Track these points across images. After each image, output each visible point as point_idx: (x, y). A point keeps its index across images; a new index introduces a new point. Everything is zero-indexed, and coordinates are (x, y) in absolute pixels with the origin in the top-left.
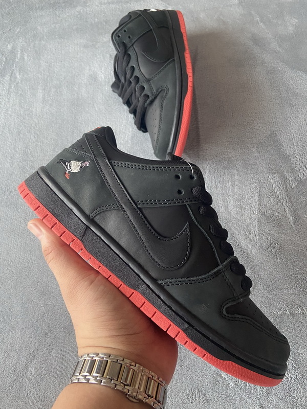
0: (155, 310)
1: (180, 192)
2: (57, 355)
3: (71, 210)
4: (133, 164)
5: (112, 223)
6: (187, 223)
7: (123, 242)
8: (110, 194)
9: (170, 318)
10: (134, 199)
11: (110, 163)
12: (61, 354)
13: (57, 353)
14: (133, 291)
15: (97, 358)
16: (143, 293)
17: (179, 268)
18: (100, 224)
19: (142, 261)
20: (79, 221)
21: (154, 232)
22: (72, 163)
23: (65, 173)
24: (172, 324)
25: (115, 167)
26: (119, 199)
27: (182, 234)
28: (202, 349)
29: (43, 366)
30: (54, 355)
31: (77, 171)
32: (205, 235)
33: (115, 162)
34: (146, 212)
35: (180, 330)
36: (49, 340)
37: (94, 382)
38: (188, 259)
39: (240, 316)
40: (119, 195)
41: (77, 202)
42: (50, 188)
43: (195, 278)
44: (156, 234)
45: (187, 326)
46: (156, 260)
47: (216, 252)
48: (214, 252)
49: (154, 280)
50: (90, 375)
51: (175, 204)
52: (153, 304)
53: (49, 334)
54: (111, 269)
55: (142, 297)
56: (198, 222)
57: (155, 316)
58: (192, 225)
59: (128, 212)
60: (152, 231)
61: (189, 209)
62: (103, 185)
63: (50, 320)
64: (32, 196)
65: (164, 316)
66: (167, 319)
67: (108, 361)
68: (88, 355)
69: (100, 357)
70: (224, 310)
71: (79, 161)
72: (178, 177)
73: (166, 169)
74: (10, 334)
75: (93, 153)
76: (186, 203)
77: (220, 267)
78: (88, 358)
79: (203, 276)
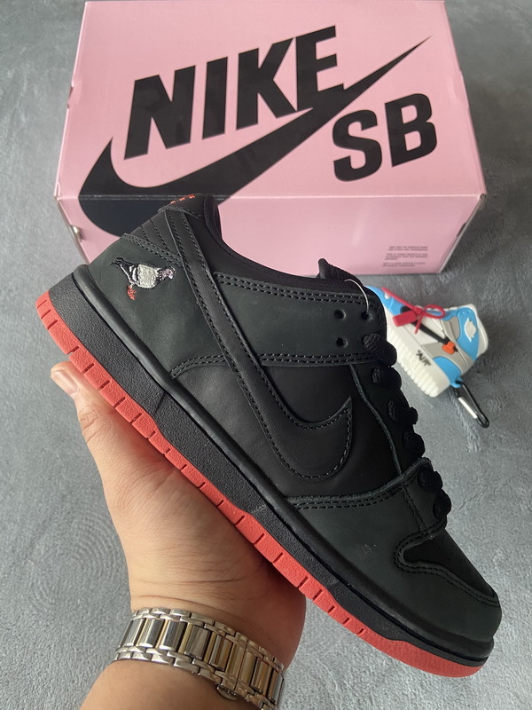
0: (281, 549)
1: (340, 342)
2: (81, 527)
3: (137, 359)
4: (258, 283)
5: (212, 389)
6: (349, 399)
7: (230, 425)
8: (210, 336)
9: (306, 565)
10: (256, 350)
11: (215, 277)
12: (86, 525)
13: (80, 523)
14: (243, 513)
15: (167, 618)
16: (260, 519)
17: (327, 479)
18: (189, 389)
19: (261, 462)
20: (152, 382)
21: (288, 413)
22: (142, 269)
23: (128, 288)
24: (309, 576)
25: (222, 286)
26: (228, 348)
27: (338, 417)
28: (358, 622)
29: (59, 543)
30: (76, 526)
31: (149, 287)
32: (378, 421)
33: (223, 276)
34: (276, 375)
35: (323, 588)
36: (68, 505)
37: (161, 660)
38: (344, 464)
39: (427, 566)
40: (228, 340)
41: (148, 345)
42: (97, 313)
43: (355, 498)
44: (291, 415)
45: (335, 581)
46: (288, 461)
47: (394, 452)
48: (391, 451)
49: (282, 497)
50: (154, 647)
51: (330, 365)
52: (278, 539)
53: (69, 497)
54: (205, 471)
55: (259, 525)
56: (368, 398)
57: (279, 561)
58: (357, 401)
59: (242, 373)
60: (285, 409)
61: (355, 374)
62: (198, 319)
63: (70, 477)
64: (64, 326)
65: (295, 562)
66: (301, 568)
67: (186, 624)
68: (151, 610)
69: (172, 616)
70: (401, 554)
71: (154, 266)
72: (339, 314)
73: (318, 298)
74: (8, 497)
75: (182, 253)
76: (350, 364)
77: (400, 479)
78: (150, 617)
79: (369, 495)
